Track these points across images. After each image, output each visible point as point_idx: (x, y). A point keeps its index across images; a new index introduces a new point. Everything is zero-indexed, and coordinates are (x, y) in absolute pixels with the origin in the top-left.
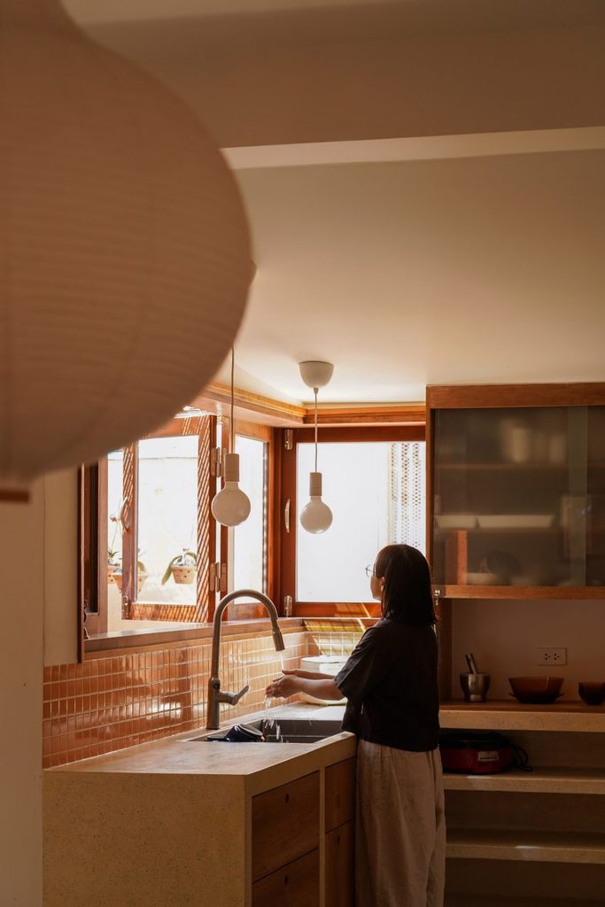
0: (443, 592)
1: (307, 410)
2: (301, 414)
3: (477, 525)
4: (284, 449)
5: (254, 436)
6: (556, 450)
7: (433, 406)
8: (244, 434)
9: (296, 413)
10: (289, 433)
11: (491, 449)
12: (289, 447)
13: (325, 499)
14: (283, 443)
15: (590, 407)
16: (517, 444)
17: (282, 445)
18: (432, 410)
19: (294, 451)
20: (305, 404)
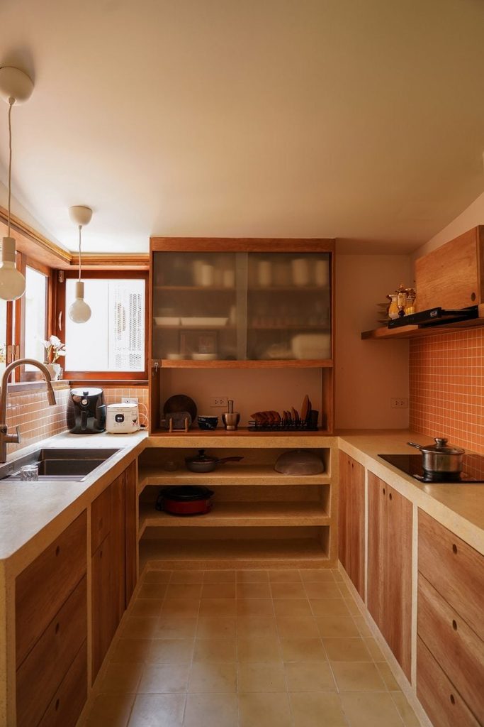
0: (160, 364)
1: (73, 257)
2: (69, 259)
3: (181, 323)
4: (58, 282)
5: (39, 270)
6: (228, 280)
7: (154, 249)
8: (32, 266)
9: (66, 257)
10: (61, 273)
11: (188, 278)
12: (61, 281)
13: (86, 300)
14: (58, 278)
15: (250, 253)
16: (204, 275)
17: (57, 280)
18: (153, 252)
19: (64, 283)
20: (72, 253)
